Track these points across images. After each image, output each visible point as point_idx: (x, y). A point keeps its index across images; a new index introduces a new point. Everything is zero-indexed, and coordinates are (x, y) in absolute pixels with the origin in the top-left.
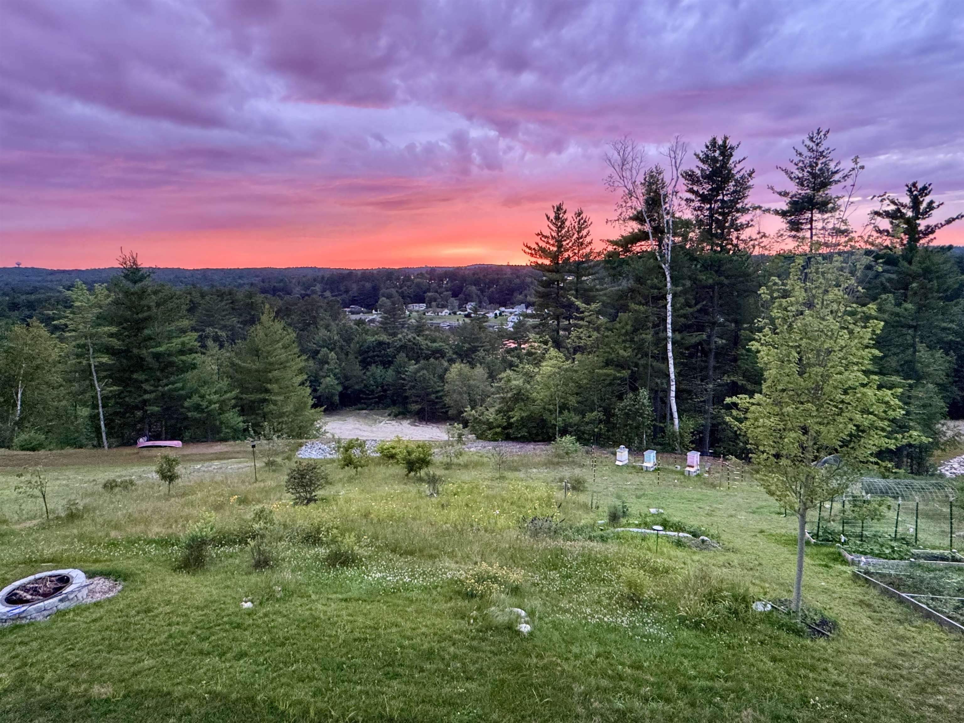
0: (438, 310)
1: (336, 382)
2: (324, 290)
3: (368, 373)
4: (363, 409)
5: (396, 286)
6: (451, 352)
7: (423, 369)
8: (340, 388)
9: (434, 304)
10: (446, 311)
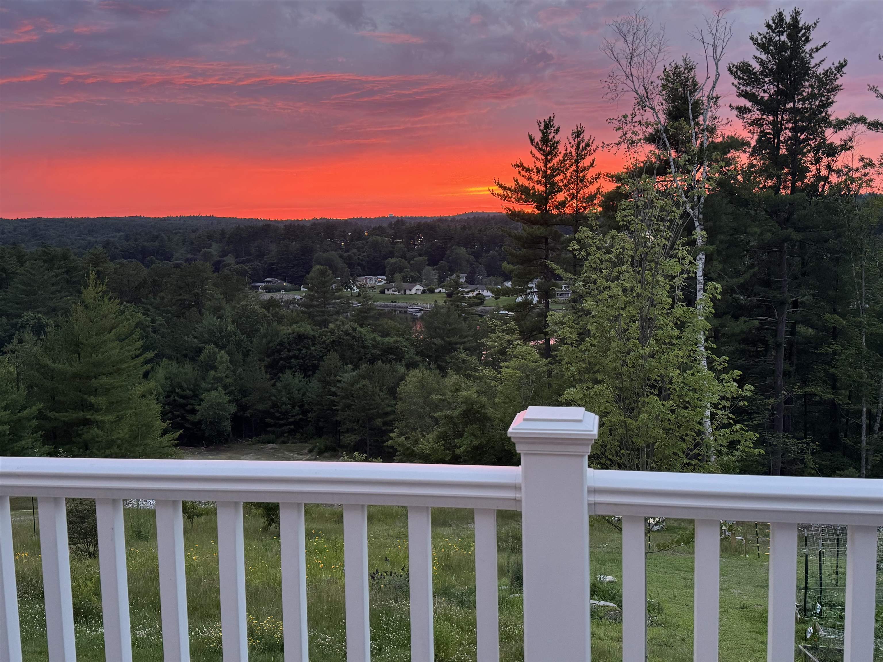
0: (405, 285)
1: (227, 398)
2: (224, 254)
3: (279, 384)
4: (269, 442)
5: (340, 248)
6: (413, 351)
7: (364, 378)
8: (233, 408)
9: (398, 275)
10: (418, 288)
